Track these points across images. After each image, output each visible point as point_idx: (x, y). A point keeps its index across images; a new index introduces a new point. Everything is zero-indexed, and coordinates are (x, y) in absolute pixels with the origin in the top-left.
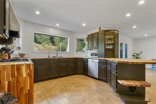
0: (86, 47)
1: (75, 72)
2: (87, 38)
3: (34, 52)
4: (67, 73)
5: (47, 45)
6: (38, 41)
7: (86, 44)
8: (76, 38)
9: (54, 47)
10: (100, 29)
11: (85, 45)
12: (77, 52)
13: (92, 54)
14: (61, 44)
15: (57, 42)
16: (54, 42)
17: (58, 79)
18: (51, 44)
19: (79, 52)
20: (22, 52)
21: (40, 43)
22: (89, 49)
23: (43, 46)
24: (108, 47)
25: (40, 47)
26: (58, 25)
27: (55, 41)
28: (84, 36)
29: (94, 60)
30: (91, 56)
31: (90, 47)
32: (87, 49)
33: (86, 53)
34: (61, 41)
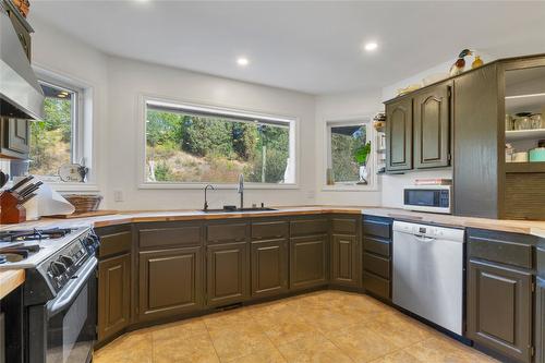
0: (374, 161)
1: (323, 280)
2: (383, 119)
3: (143, 186)
4: (285, 283)
5: (223, 160)
6: (195, 146)
7: (373, 148)
8: (328, 124)
9: (245, 164)
10: (461, 63)
11: (366, 150)
12: (329, 183)
13: (410, 197)
14: (265, 154)
15: (254, 146)
16: (244, 148)
17: (244, 313)
18: (235, 155)
19: (339, 186)
20: (95, 188)
21: (200, 153)
22: (392, 169)
23: (209, 160)
24: (521, 157)
25: (200, 167)
26: (243, 62)
27: (247, 143)
28: (366, 112)
29: (428, 228)
30: (407, 202)
31: (398, 157)
32: (383, 171)
33: (375, 187)
34: (265, 143)
